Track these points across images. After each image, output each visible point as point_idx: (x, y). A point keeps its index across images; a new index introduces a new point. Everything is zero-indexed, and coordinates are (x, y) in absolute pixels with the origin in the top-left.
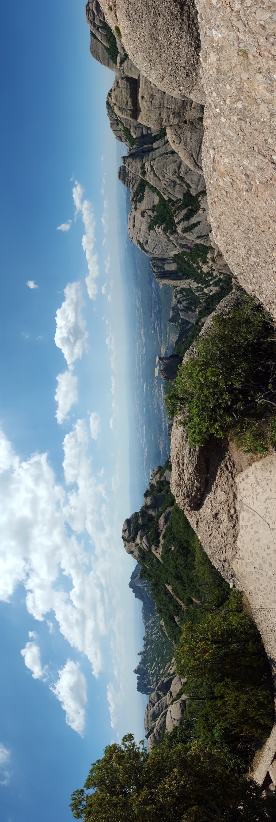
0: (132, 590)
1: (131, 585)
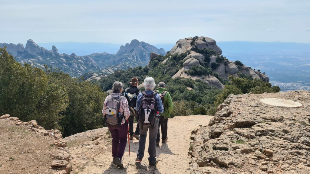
0: (130, 42)
1: (135, 43)
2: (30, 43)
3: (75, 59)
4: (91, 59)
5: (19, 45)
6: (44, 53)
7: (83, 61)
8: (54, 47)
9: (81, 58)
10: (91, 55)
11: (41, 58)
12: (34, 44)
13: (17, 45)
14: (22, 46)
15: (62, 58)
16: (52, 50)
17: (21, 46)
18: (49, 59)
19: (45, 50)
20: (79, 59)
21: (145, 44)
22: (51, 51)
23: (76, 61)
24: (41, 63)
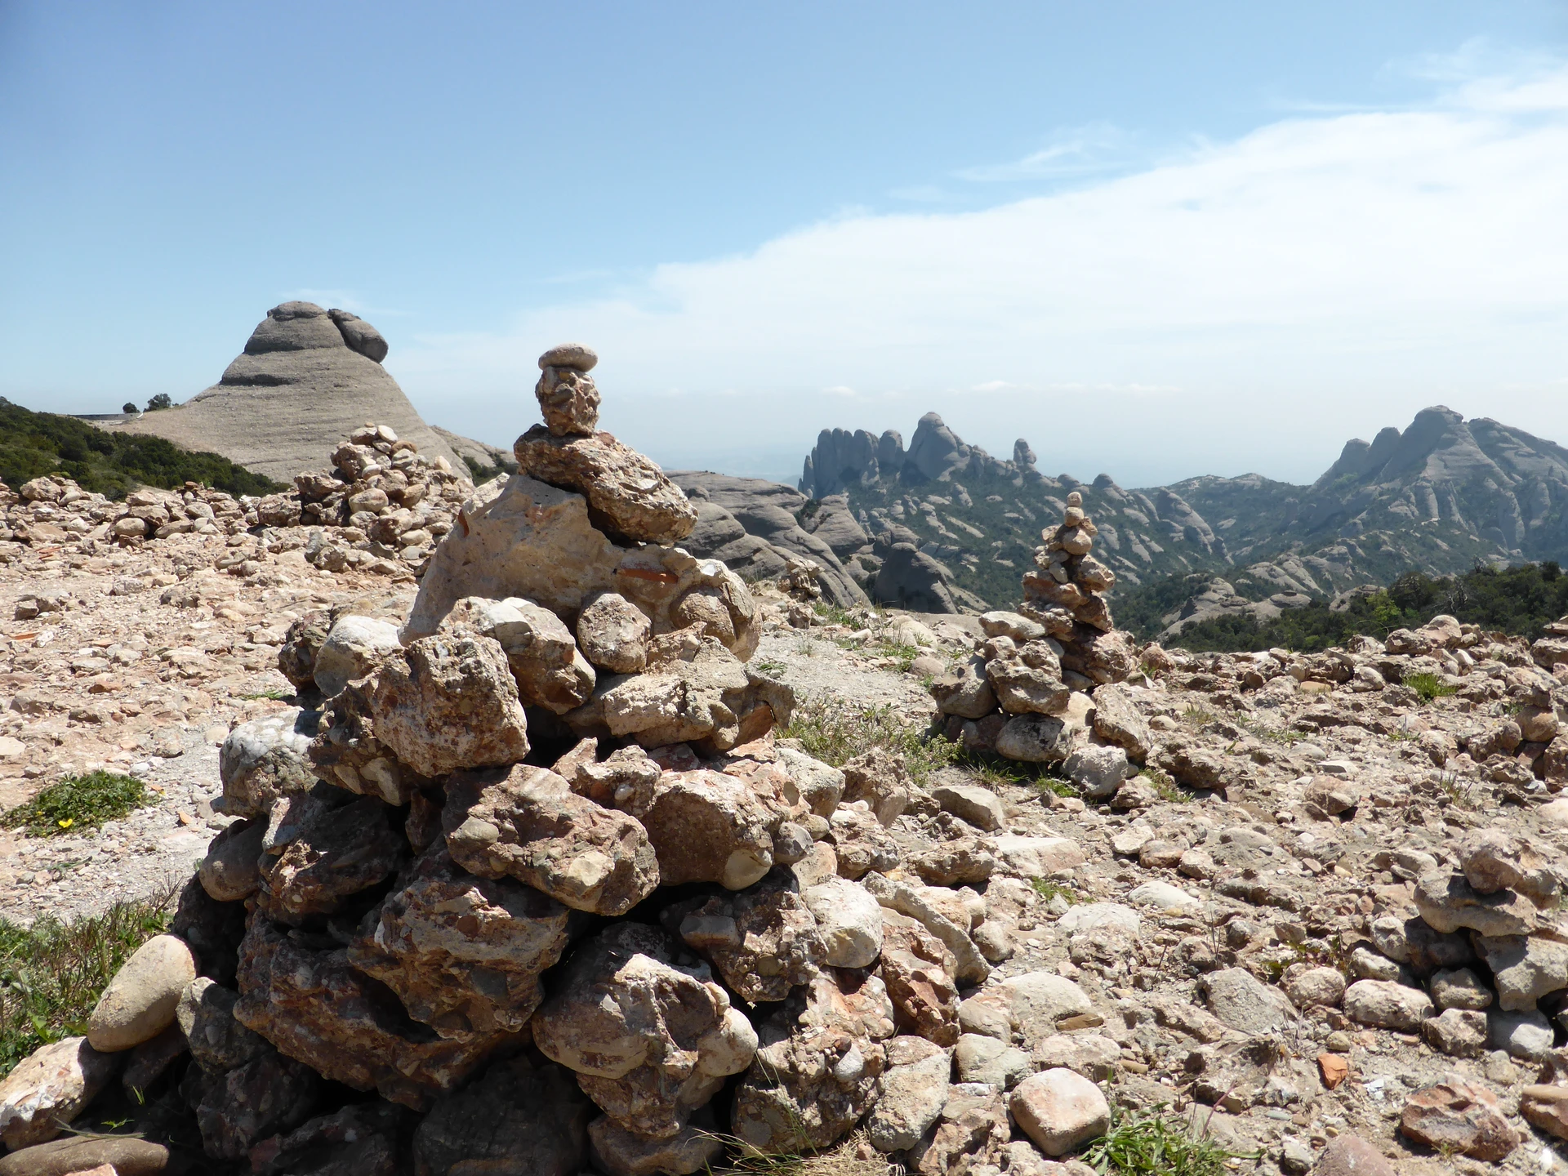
2: (929, 429)
3: (1110, 501)
4: (1186, 507)
5: (889, 439)
8: (1021, 446)
9: (1137, 501)
10: (1183, 487)
11: (965, 496)
13: (879, 435)
14: (898, 443)
16: (1011, 457)
17: (894, 441)
18: (998, 498)
20: (1130, 505)
22: (1009, 462)
23: (1114, 513)
24: (968, 516)
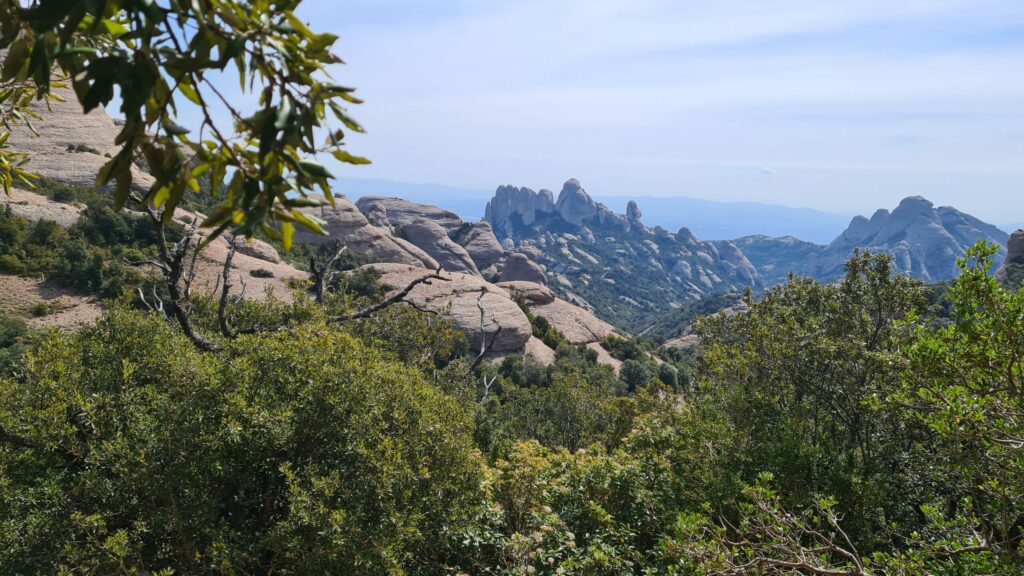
2: (571, 189)
3: (689, 247)
4: (740, 253)
5: (543, 194)
6: (602, 221)
7: (714, 255)
8: (632, 207)
9: (707, 247)
10: (741, 242)
11: (591, 236)
12: (580, 192)
13: (537, 192)
14: (550, 198)
15: (648, 241)
16: (625, 213)
17: (547, 197)
18: (613, 239)
19: (606, 212)
20: (701, 249)
21: (958, 216)
22: (623, 216)
23: (690, 254)
24: (591, 249)
